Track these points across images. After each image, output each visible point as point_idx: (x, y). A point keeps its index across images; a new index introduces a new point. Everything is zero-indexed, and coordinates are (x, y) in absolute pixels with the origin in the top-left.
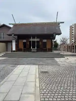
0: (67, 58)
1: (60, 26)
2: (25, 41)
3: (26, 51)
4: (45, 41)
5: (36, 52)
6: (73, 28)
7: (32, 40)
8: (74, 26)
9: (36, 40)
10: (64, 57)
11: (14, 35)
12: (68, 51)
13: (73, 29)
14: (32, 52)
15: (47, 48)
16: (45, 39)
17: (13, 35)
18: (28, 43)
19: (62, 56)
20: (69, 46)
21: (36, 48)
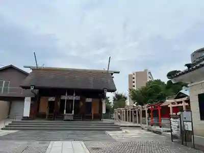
0: (126, 132)
1: (113, 77)
2: (52, 99)
3: (53, 119)
4: (89, 100)
5: (72, 120)
6: (134, 78)
7: (65, 97)
10: (121, 130)
11: (34, 89)
12: (126, 121)
14: (65, 120)
15: (92, 114)
16: (89, 98)
17: (32, 89)
18: (59, 104)
19: (118, 128)
20: (129, 111)
21: (73, 113)
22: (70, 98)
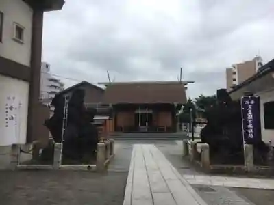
1: (186, 88)
5: (146, 132)
6: (235, 74)
7: (140, 112)
8: (236, 71)
9: (147, 112)
13: (234, 77)
22: (144, 112)
